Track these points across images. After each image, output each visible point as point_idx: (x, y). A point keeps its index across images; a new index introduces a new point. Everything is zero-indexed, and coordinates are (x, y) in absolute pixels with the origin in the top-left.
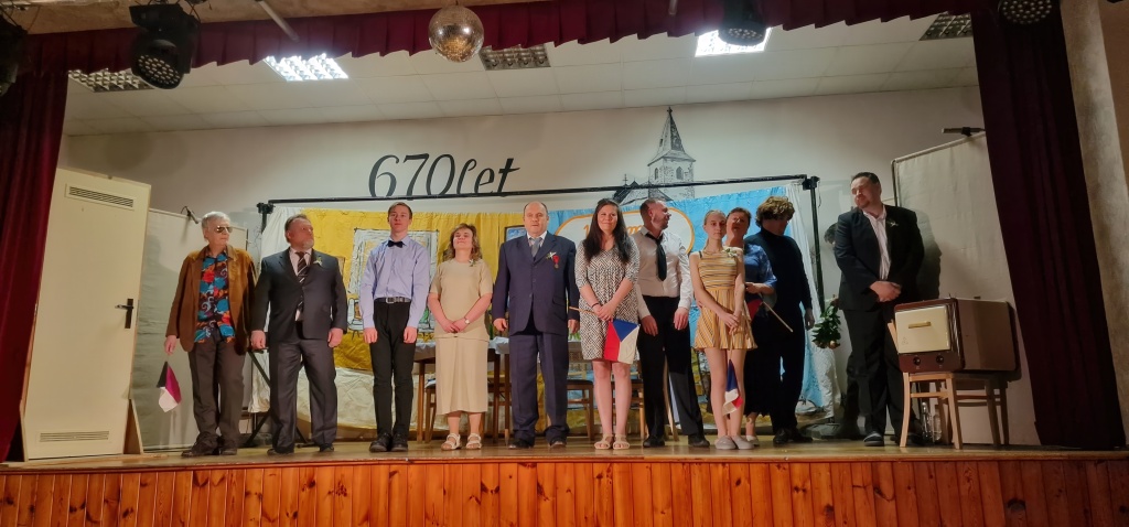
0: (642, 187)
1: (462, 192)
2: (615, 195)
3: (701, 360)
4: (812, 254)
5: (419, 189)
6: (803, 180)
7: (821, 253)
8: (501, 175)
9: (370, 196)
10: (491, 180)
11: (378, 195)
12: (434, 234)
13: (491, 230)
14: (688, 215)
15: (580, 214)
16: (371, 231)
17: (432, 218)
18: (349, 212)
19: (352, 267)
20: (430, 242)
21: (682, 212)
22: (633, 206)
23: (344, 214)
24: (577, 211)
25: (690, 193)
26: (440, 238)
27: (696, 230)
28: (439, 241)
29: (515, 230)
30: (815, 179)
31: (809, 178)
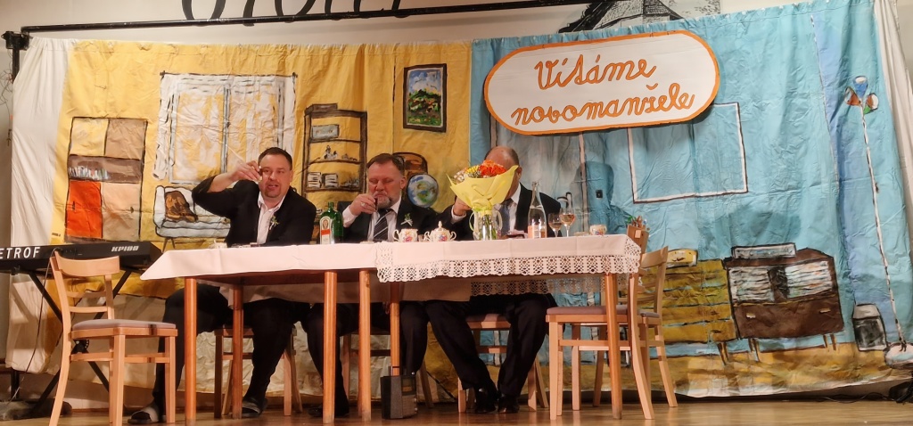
1: (333, 10)
2: (588, 12)
3: (732, 281)
5: (264, 6)
9: (182, 17)
11: (197, 16)
12: (289, 81)
13: (382, 74)
14: (710, 42)
15: (527, 45)
16: (187, 76)
17: (285, 55)
18: (151, 46)
19: (160, 135)
20: (284, 93)
21: (700, 36)
22: (616, 30)
23: (143, 48)
24: (524, 38)
25: (713, 7)
26: (299, 87)
27: (722, 67)
28: (298, 91)
29: (421, 71)
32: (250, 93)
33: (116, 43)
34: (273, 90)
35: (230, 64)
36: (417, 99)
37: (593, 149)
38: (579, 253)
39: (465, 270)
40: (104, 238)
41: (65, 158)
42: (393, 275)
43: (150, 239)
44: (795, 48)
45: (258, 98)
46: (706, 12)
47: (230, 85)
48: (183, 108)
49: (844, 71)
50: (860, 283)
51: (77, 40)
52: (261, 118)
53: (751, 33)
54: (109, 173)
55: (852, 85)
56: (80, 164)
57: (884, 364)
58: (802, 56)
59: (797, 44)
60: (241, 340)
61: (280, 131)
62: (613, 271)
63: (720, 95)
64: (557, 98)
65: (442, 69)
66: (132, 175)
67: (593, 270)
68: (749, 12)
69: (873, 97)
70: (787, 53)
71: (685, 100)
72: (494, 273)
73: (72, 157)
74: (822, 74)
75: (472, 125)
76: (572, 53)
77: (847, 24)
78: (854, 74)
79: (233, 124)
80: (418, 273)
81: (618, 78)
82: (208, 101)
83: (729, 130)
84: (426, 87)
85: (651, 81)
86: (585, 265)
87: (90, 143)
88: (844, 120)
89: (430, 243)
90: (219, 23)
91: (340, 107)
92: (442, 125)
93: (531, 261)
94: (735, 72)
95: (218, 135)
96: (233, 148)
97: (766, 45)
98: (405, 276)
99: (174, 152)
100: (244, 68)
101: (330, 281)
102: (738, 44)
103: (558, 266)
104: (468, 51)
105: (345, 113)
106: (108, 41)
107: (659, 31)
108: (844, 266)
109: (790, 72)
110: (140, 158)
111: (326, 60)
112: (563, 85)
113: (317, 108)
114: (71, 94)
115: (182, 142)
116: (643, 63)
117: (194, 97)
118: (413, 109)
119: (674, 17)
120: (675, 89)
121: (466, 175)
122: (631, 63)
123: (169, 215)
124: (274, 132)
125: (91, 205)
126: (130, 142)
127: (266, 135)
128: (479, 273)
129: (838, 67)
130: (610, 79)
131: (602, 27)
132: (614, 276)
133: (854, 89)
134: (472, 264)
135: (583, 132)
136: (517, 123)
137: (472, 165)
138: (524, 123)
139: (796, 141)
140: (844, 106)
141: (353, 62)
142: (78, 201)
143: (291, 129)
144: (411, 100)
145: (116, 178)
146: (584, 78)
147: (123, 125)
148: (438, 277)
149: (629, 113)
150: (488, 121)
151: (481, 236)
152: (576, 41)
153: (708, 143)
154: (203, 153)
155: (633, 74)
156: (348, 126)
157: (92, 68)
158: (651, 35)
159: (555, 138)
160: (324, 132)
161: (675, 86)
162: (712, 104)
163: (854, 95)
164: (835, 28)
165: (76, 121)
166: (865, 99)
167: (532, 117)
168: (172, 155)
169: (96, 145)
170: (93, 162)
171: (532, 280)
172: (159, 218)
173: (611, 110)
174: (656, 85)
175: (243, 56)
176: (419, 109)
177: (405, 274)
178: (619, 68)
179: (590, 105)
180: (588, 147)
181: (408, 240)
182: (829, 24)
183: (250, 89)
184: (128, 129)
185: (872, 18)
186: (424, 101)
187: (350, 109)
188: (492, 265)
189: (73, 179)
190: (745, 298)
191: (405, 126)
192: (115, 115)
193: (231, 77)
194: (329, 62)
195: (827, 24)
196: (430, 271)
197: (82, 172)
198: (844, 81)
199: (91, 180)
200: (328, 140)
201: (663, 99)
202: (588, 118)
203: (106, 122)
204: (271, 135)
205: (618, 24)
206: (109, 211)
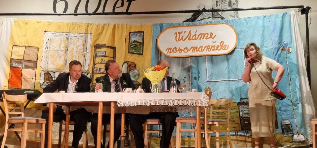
0: (208, 11)
1: (105, 11)
2: (193, 16)
3: (240, 110)
4: (305, 51)
5: (81, 9)
6: (302, 8)
7: (310, 51)
8: (128, 2)
9: (53, 12)
10: (122, 5)
11: (58, 12)
12: (89, 36)
13: (122, 34)
14: (235, 27)
15: (172, 26)
16: (54, 32)
17: (88, 26)
18: (41, 22)
19: (43, 53)
20: (87, 40)
21: (231, 25)
22: (203, 22)
23: (38, 22)
24: (171, 24)
25: (236, 15)
26: (93, 37)
27: (239, 36)
28: (92, 39)
29: (135, 34)
30: (309, 8)
31: (305, 7)
32: (75, 39)
33: (29, 20)
34: (83, 38)
35: (69, 29)
36: (133, 43)
37: (194, 63)
38: (188, 98)
39: (148, 103)
40: (22, 88)
41: (9, 60)
42: (123, 104)
43: (38, 89)
44: (264, 30)
45: (78, 41)
46: (233, 17)
47: (68, 36)
48: (52, 44)
49: (280, 39)
50: (284, 112)
51: (15, 19)
52: (79, 48)
53: (249, 25)
54: (25, 66)
55: (283, 44)
56: (14, 62)
57: (292, 141)
58: (266, 33)
59: (264, 29)
60: (69, 126)
61: (85, 53)
62: (199, 105)
63: (238, 46)
64: (182, 45)
65: (142, 33)
66: (33, 66)
67: (192, 105)
68: (248, 18)
69: (290, 48)
70: (261, 32)
71: (226, 47)
72: (158, 104)
73: (12, 59)
74: (273, 40)
75: (152, 53)
76: (187, 29)
77: (281, 23)
78: (284, 40)
79: (69, 50)
80: (131, 104)
81: (203, 39)
82: (61, 41)
83: (240, 58)
84: (137, 39)
85: (214, 40)
86: (190, 103)
87: (19, 55)
88: (280, 56)
89: (136, 93)
90: (65, 15)
91: (106, 45)
92: (142, 52)
93: (171, 100)
94: (243, 38)
95: (63, 53)
96: (69, 58)
97: (254, 29)
98: (127, 105)
99: (48, 59)
100: (73, 31)
101: (101, 106)
102: (244, 28)
103: (180, 103)
104: (152, 28)
105: (108, 47)
106: (26, 20)
107: (217, 23)
108: (279, 106)
109: (262, 39)
110: (36, 60)
111: (102, 29)
112: (184, 40)
113: (99, 45)
114: (12, 37)
115: (51, 55)
116: (211, 34)
117: (55, 40)
118: (132, 46)
119: (223, 18)
120: (222, 43)
121: (150, 70)
122: (208, 34)
123: (45, 81)
124: (83, 53)
125: (18, 76)
126: (32, 55)
127: (80, 54)
128: (153, 104)
129: (278, 37)
130: (200, 39)
131: (198, 21)
132: (200, 107)
133: (284, 45)
134: (151, 101)
135: (190, 57)
136: (168, 53)
137: (152, 67)
138: (170, 53)
140: (280, 51)
141: (112, 30)
142: (13, 75)
143: (89, 52)
144: (131, 43)
145: (27, 67)
146: (191, 38)
147: (30, 49)
148: (138, 105)
149: (206, 51)
150: (158, 51)
151: (154, 92)
152: (189, 25)
153: (233, 62)
154: (58, 59)
155: (208, 38)
156: (109, 52)
157: (20, 28)
158: (215, 24)
159: (181, 58)
160: (101, 54)
161: (222, 42)
162: (235, 49)
163: (283, 47)
164: (277, 24)
165: (14, 47)
166: (287, 49)
167: (173, 51)
168: (47, 60)
169: (21, 56)
170: (19, 61)
171: (171, 107)
172: (42, 82)
173: (200, 49)
174: (216, 41)
175: (73, 26)
176: (134, 47)
177: (127, 104)
178: (203, 35)
179: (193, 47)
180: (192, 62)
181: (129, 92)
182: (276, 23)
183: (75, 38)
184: (32, 50)
185: (290, 21)
186: (136, 44)
187: (110, 46)
188: (157, 102)
189: (12, 67)
190: (244, 116)
191: (129, 53)
192: (27, 45)
193: (69, 33)
194: (103, 29)
195: (275, 23)
196: (136, 103)
197: (15, 65)
198: (280, 42)
199: (18, 68)
200: (102, 56)
201: (218, 46)
202: (192, 52)
203: (25, 47)
204: (82, 54)
205: (203, 20)
206: (24, 79)
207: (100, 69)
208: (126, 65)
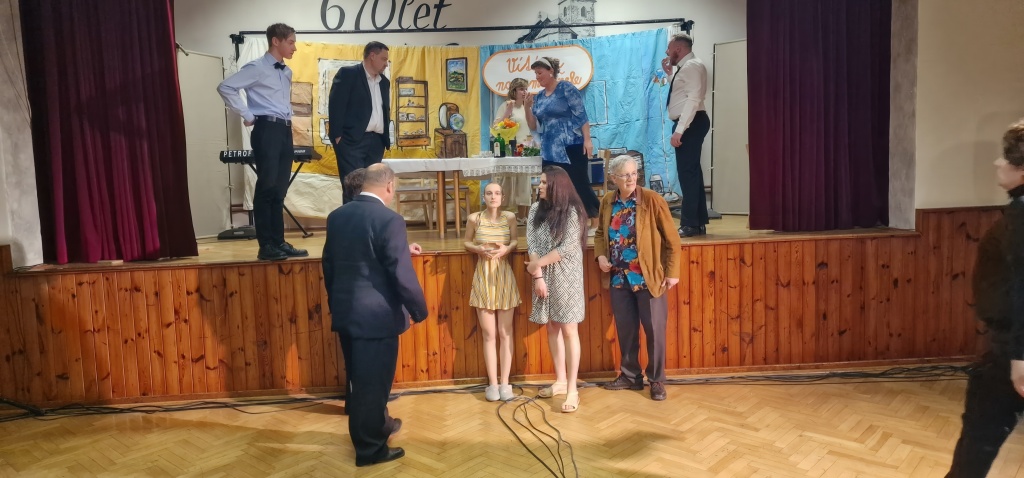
6: (681, 23)
8: (435, 10)
10: (428, 14)
11: (330, 28)
13: (435, 62)
15: (507, 49)
16: (333, 60)
18: (312, 44)
21: (585, 48)
23: (307, 45)
25: (592, 33)
26: (393, 67)
28: (392, 70)
29: (454, 61)
30: (691, 22)
31: (686, 21)
36: (453, 76)
43: (319, 145)
44: (631, 55)
49: (653, 66)
53: (613, 46)
55: (655, 73)
58: (634, 58)
59: (632, 53)
65: (465, 60)
66: (307, 112)
68: (611, 36)
69: (665, 79)
70: (628, 57)
71: (577, 80)
74: (643, 68)
75: (479, 91)
76: (524, 54)
77: (655, 43)
83: (600, 94)
84: (457, 69)
88: (651, 90)
90: (347, 33)
91: (414, 79)
92: (465, 89)
97: (619, 52)
102: (606, 53)
104: (478, 51)
105: (417, 82)
107: (569, 43)
109: (629, 66)
110: (309, 103)
112: (520, 71)
113: (402, 79)
118: (451, 80)
119: (575, 36)
120: (573, 74)
126: (304, 95)
129: (650, 64)
131: (539, 38)
133: (657, 75)
136: (499, 90)
139: (630, 99)
140: (652, 83)
141: (420, 55)
144: (450, 76)
145: (298, 114)
147: (299, 86)
150: (485, 87)
153: (591, 99)
156: (420, 87)
158: (562, 47)
160: (406, 92)
162: (590, 81)
163: (656, 78)
164: (650, 45)
166: (661, 80)
172: (322, 135)
176: (455, 80)
184: (302, 88)
186: (456, 77)
187: (419, 79)
191: (448, 90)
194: (407, 55)
195: (646, 44)
200: (409, 96)
205: (547, 37)
206: (295, 131)
207: (408, 115)
208: (444, 108)
